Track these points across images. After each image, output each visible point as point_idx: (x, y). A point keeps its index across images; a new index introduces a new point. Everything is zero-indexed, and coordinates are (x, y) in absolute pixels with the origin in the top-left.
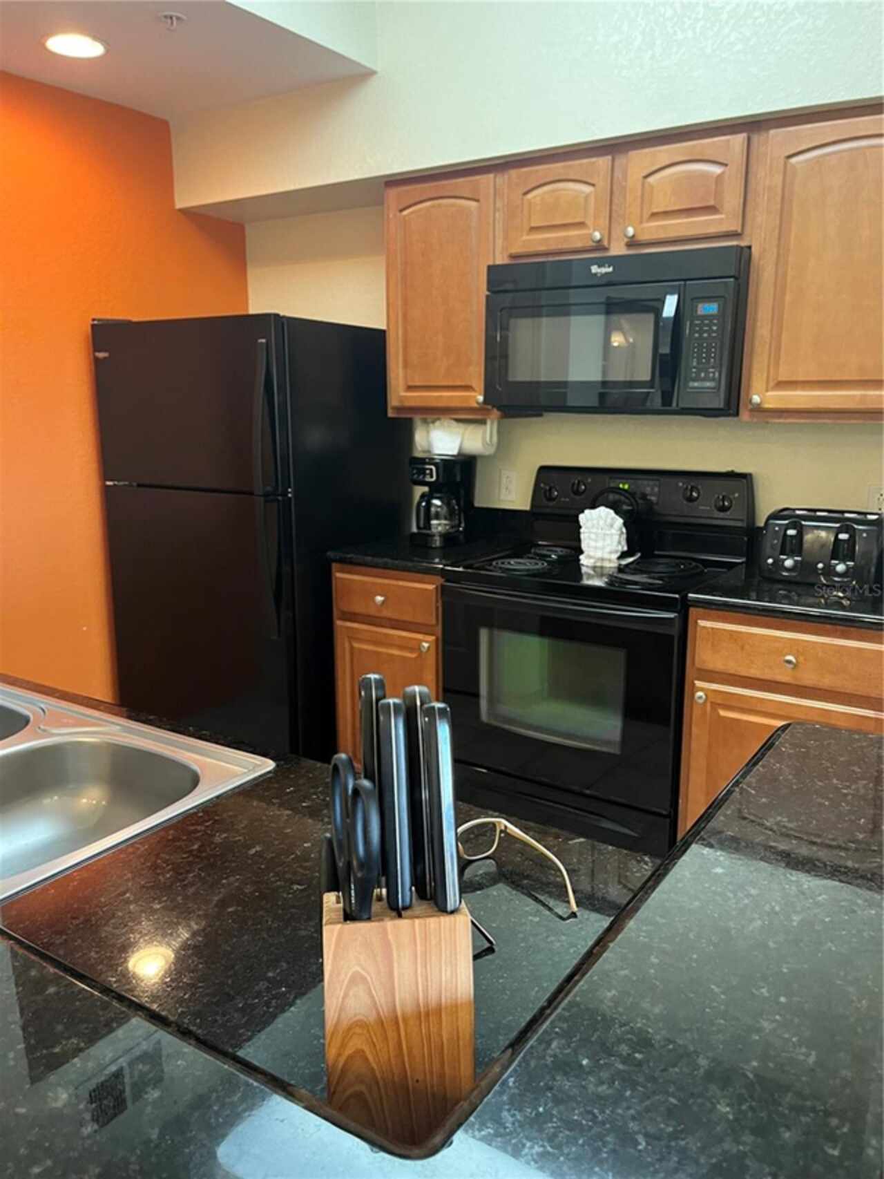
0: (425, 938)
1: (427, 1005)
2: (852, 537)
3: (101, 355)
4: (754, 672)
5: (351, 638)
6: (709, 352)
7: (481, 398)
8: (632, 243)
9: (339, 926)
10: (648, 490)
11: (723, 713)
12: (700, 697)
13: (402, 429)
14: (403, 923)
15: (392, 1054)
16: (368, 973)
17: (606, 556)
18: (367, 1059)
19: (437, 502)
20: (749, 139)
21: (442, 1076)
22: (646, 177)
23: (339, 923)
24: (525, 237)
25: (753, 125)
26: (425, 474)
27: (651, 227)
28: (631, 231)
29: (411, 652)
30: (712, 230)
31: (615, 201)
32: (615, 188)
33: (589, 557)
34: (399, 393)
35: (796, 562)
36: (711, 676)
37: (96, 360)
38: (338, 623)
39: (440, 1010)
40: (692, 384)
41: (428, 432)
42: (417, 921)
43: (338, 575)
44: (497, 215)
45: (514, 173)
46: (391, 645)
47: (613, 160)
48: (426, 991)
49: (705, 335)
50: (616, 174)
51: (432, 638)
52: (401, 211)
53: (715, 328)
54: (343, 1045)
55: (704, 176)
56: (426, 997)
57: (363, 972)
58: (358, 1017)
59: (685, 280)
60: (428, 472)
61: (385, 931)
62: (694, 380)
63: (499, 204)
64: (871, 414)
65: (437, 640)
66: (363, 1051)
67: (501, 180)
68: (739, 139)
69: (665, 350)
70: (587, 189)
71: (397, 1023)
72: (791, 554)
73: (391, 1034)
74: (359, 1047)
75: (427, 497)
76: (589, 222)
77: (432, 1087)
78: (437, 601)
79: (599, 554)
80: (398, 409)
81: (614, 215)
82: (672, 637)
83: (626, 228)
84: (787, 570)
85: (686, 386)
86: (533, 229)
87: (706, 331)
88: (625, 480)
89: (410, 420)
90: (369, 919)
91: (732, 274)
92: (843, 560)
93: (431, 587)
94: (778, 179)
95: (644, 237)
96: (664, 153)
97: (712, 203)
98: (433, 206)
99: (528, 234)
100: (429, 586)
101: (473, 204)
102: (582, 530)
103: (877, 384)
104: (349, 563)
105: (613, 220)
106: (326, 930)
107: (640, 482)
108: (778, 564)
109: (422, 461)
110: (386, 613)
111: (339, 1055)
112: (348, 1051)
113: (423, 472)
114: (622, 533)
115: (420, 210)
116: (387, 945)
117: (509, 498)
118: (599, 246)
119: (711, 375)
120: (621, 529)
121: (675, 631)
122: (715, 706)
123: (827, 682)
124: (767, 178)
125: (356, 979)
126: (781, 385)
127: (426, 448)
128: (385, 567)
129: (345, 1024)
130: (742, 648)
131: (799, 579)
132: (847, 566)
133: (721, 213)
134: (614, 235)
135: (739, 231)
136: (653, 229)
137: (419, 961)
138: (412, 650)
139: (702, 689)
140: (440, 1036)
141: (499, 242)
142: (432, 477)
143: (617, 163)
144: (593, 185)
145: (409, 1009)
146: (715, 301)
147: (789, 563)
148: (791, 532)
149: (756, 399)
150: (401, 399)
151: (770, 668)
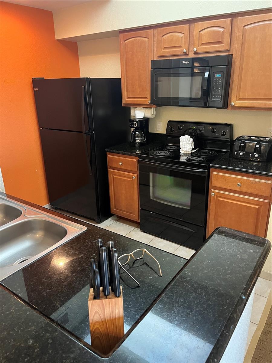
0: (112, 303)
1: (113, 318)
2: (260, 146)
3: (36, 89)
4: (229, 187)
5: (113, 174)
6: (218, 90)
7: (150, 102)
8: (196, 53)
9: (92, 301)
10: (201, 129)
11: (219, 199)
12: (213, 194)
13: (127, 110)
14: (107, 300)
15: (105, 328)
16: (99, 311)
17: (187, 150)
18: (99, 329)
19: (137, 133)
20: (232, 19)
21: (116, 332)
22: (200, 31)
23: (92, 300)
24: (163, 51)
25: (233, 16)
26: (134, 125)
27: (201, 48)
28: (195, 49)
29: (130, 179)
30: (220, 49)
31: (191, 39)
32: (190, 35)
33: (183, 150)
34: (126, 99)
35: (243, 153)
36: (216, 188)
37: (34, 90)
38: (109, 170)
39: (116, 319)
40: (213, 99)
41: (135, 111)
42: (110, 299)
43: (109, 156)
44: (154, 42)
45: (159, 29)
46: (124, 177)
47: (190, 25)
48: (112, 314)
49: (217, 84)
50: (191, 30)
51: (136, 175)
52: (124, 41)
53: (220, 82)
54: (94, 327)
55: (218, 32)
56: (112, 316)
57: (98, 311)
58: (97, 320)
59: (211, 66)
60: (134, 124)
61: (103, 302)
62: (214, 98)
63: (155, 39)
64: (268, 109)
65: (137, 175)
66: (98, 328)
67: (155, 31)
68: (229, 20)
69: (205, 88)
70: (182, 35)
71: (106, 322)
72: (242, 151)
73: (105, 324)
74: (97, 327)
75: (134, 132)
76: (183, 46)
77: (114, 335)
78: (137, 164)
79: (185, 150)
80: (125, 104)
81: (190, 44)
82: (205, 177)
83: (194, 48)
84: (241, 156)
85: (211, 99)
86: (165, 48)
87: (218, 83)
88: (194, 126)
89: (130, 107)
90: (99, 299)
91: (226, 64)
92: (257, 153)
93: (136, 160)
94: (241, 34)
95: (199, 51)
96: (206, 24)
97: (220, 40)
98: (134, 40)
99: (163, 50)
100: (135, 160)
101: (147, 39)
102: (180, 142)
103: (270, 99)
104: (112, 152)
105: (190, 46)
106: (89, 302)
107: (198, 126)
108: (238, 154)
109: (133, 121)
110: (123, 167)
111: (93, 329)
112: (95, 328)
113: (133, 124)
114: (192, 143)
115: (130, 41)
116: (103, 305)
117: (160, 130)
118: (186, 54)
119: (219, 96)
120: (192, 142)
121: (206, 175)
122: (217, 197)
123: (249, 191)
124: (237, 33)
125: (96, 312)
126: (241, 99)
127: (134, 115)
128: (122, 154)
129: (94, 322)
130: (225, 180)
131: (244, 159)
132: (258, 155)
133: (224, 44)
134: (190, 50)
135: (229, 50)
136: (202, 48)
137: (111, 308)
138: (130, 178)
139: (214, 192)
140: (116, 324)
141: (155, 52)
142: (136, 126)
143: (191, 26)
144: (184, 34)
145: (109, 318)
146: (221, 73)
147: (241, 154)
148: (242, 144)
149: (233, 104)
150: (126, 101)
151: (233, 186)
